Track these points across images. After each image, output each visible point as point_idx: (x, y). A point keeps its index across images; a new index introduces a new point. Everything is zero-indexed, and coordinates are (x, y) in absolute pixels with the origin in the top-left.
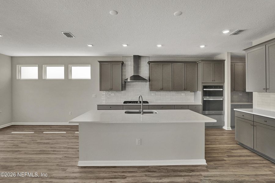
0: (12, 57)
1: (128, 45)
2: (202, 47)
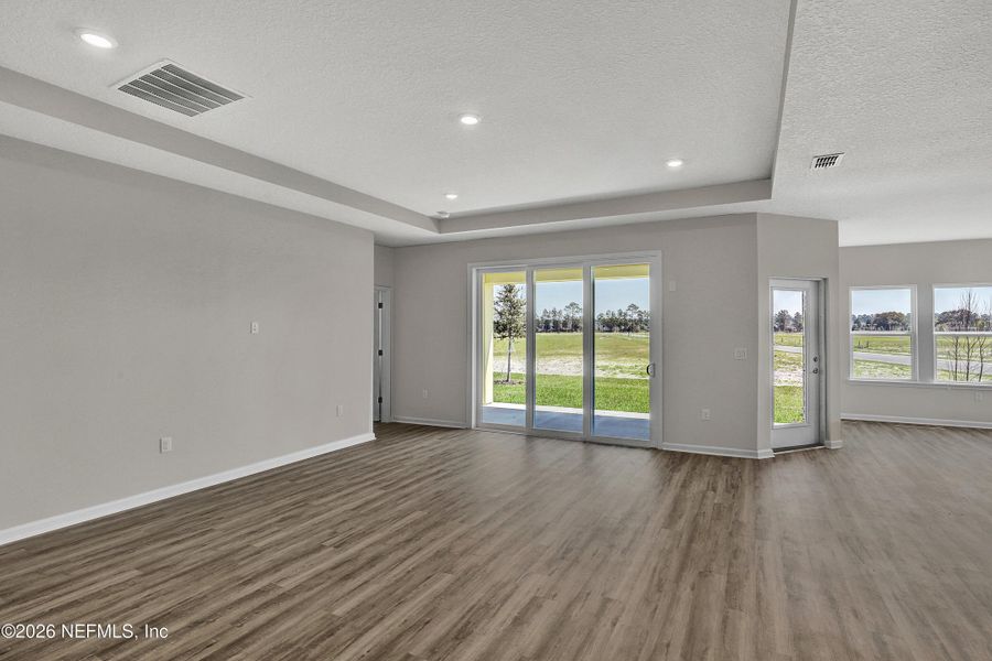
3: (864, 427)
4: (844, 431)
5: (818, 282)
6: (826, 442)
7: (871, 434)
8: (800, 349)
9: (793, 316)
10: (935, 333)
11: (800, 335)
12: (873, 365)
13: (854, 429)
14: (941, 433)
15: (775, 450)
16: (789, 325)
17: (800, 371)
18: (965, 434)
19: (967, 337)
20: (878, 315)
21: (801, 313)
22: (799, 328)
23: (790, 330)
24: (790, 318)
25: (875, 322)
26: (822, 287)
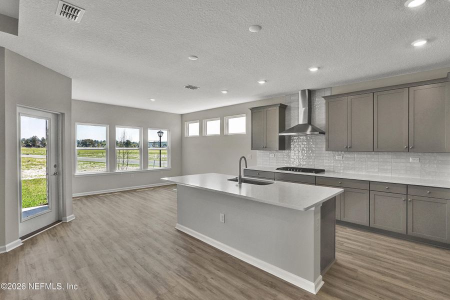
0: (182, 115)
1: (266, 81)
2: (420, 44)
3: (84, 201)
4: (74, 206)
5: (57, 115)
6: (63, 218)
7: (88, 204)
8: (45, 157)
9: (40, 139)
10: (116, 148)
11: (45, 149)
12: (82, 162)
13: (79, 203)
14: (119, 195)
15: (22, 238)
16: (39, 144)
17: (45, 169)
18: (128, 193)
19: (123, 150)
20: (83, 140)
21: (45, 138)
22: (44, 145)
23: (39, 147)
24: (39, 140)
25: (82, 143)
26: (60, 118)
